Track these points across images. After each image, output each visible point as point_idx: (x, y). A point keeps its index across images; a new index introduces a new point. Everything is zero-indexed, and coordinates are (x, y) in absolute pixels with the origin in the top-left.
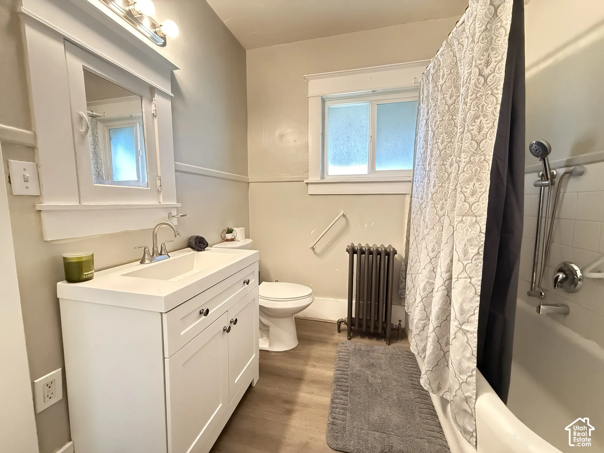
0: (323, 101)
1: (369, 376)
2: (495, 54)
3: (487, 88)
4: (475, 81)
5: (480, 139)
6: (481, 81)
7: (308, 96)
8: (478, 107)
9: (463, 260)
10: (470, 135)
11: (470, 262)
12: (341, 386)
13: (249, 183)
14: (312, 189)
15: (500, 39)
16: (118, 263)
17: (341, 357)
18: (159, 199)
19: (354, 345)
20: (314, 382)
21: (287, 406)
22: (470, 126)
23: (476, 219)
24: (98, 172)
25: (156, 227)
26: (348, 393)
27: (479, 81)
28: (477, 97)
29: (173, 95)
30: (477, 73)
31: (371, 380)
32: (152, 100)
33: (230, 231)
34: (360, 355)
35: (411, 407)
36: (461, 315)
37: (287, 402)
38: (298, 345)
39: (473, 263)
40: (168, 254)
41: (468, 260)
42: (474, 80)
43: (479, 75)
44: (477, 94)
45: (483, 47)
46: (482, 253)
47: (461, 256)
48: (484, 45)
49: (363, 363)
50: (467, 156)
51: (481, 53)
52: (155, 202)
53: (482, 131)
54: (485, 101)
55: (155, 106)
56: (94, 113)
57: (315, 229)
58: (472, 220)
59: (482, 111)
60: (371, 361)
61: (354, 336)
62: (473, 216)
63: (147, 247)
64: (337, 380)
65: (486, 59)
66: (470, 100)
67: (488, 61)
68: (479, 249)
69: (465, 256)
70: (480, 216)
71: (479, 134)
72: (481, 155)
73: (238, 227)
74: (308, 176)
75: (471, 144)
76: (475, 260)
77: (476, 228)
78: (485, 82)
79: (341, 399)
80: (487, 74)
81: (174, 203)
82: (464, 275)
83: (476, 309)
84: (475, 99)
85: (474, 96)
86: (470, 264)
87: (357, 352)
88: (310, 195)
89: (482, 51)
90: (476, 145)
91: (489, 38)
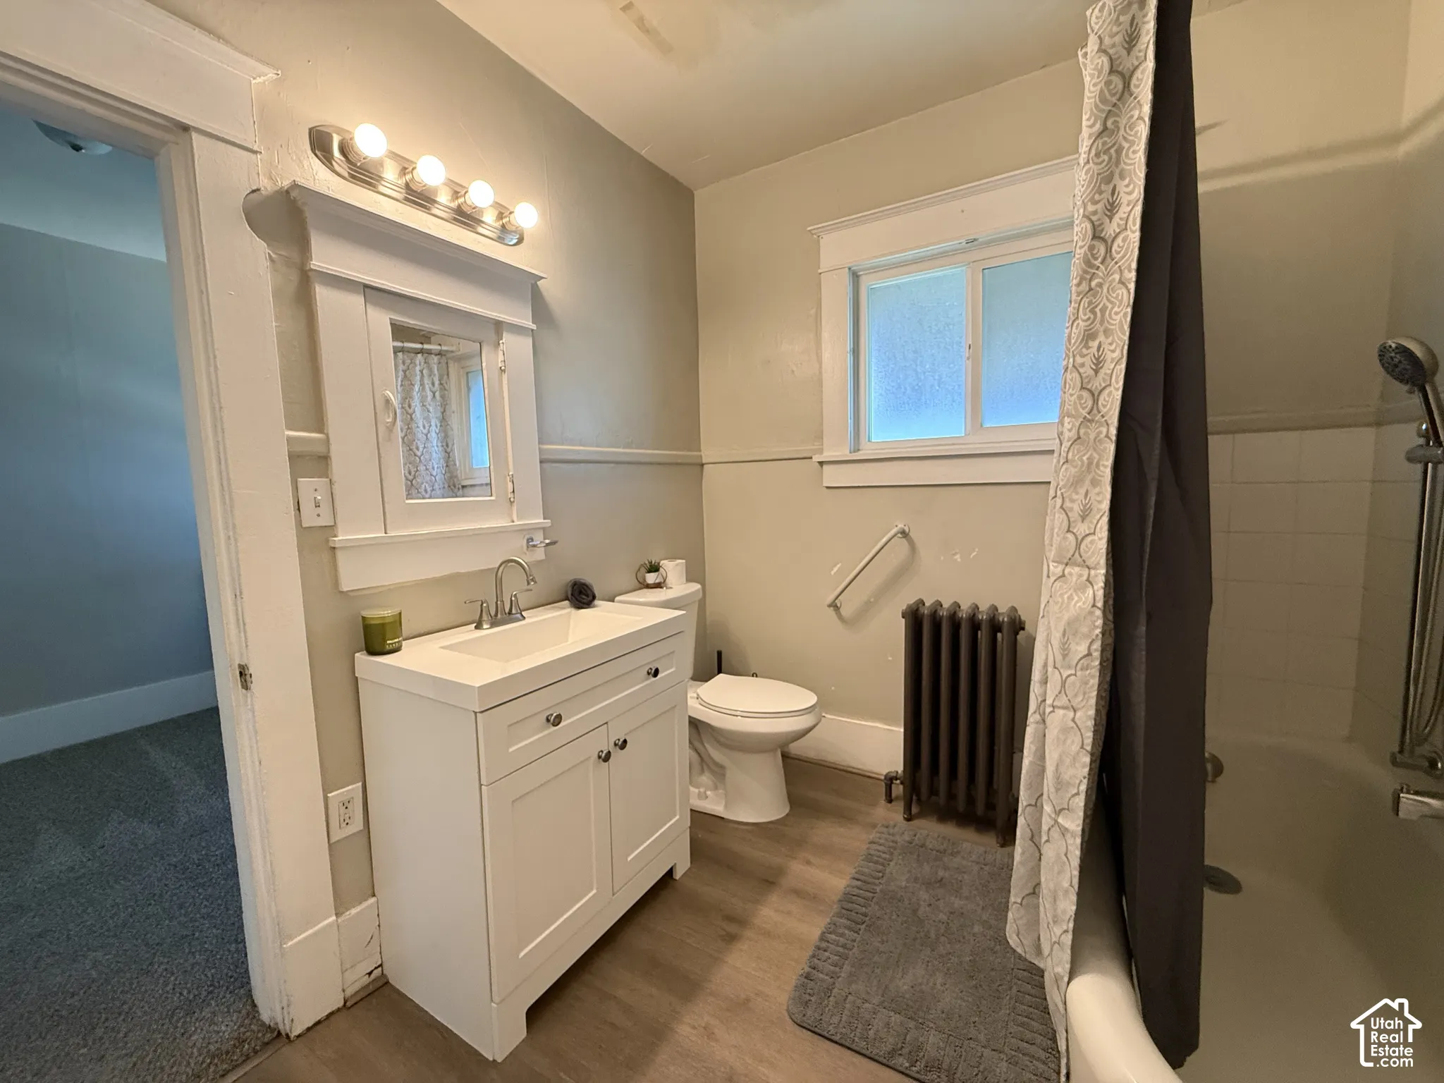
0: (855, 276)
1: (922, 903)
2: (1127, 186)
3: (1113, 266)
4: (1085, 252)
5: (1098, 386)
6: (1098, 252)
7: (820, 271)
8: (1093, 311)
9: (1062, 667)
10: (1078, 375)
11: (1073, 672)
12: (851, 911)
13: (702, 465)
14: (832, 476)
15: (1138, 148)
16: (443, 627)
17: (870, 854)
18: (510, 515)
19: (911, 833)
20: (798, 893)
21: (732, 928)
22: (1078, 355)
23: (1089, 575)
24: (449, 454)
25: (500, 566)
26: (863, 927)
27: (1095, 252)
28: (1091, 289)
29: (534, 327)
30: (1090, 233)
31: (923, 910)
32: (499, 344)
33: (654, 568)
34: (918, 856)
35: (998, 984)
36: (1057, 790)
37: (730, 919)
38: (787, 815)
39: (1077, 675)
40: (523, 613)
41: (1069, 667)
42: (1084, 249)
43: (1092, 239)
44: (1090, 280)
45: (1099, 172)
46: (1097, 654)
47: (1059, 657)
48: (1100, 167)
49: (919, 875)
50: (1074, 425)
51: (1095, 186)
52: (503, 523)
53: (1102, 367)
54: (1107, 297)
55: (504, 354)
56: (444, 348)
57: (840, 564)
58: (1081, 576)
59: (1102, 322)
60: (941, 873)
61: (920, 815)
62: (1083, 566)
63: (486, 602)
64: (848, 897)
65: (1108, 201)
66: (1077, 296)
67: (1112, 204)
68: (1091, 643)
69: (1065, 656)
70: (1095, 568)
71: (1096, 376)
72: (1101, 425)
73: (672, 558)
74: (821, 447)
75: (1080, 397)
76: (1082, 669)
77: (1086, 595)
78: (1107, 253)
79: (842, 935)
80: (1112, 233)
81: (539, 520)
82: (1063, 701)
83: (1081, 781)
84: (1087, 293)
85: (1084, 287)
86: (1073, 677)
87: (916, 850)
88: (828, 488)
89: (1096, 182)
90: (1090, 403)
91: (1112, 151)
